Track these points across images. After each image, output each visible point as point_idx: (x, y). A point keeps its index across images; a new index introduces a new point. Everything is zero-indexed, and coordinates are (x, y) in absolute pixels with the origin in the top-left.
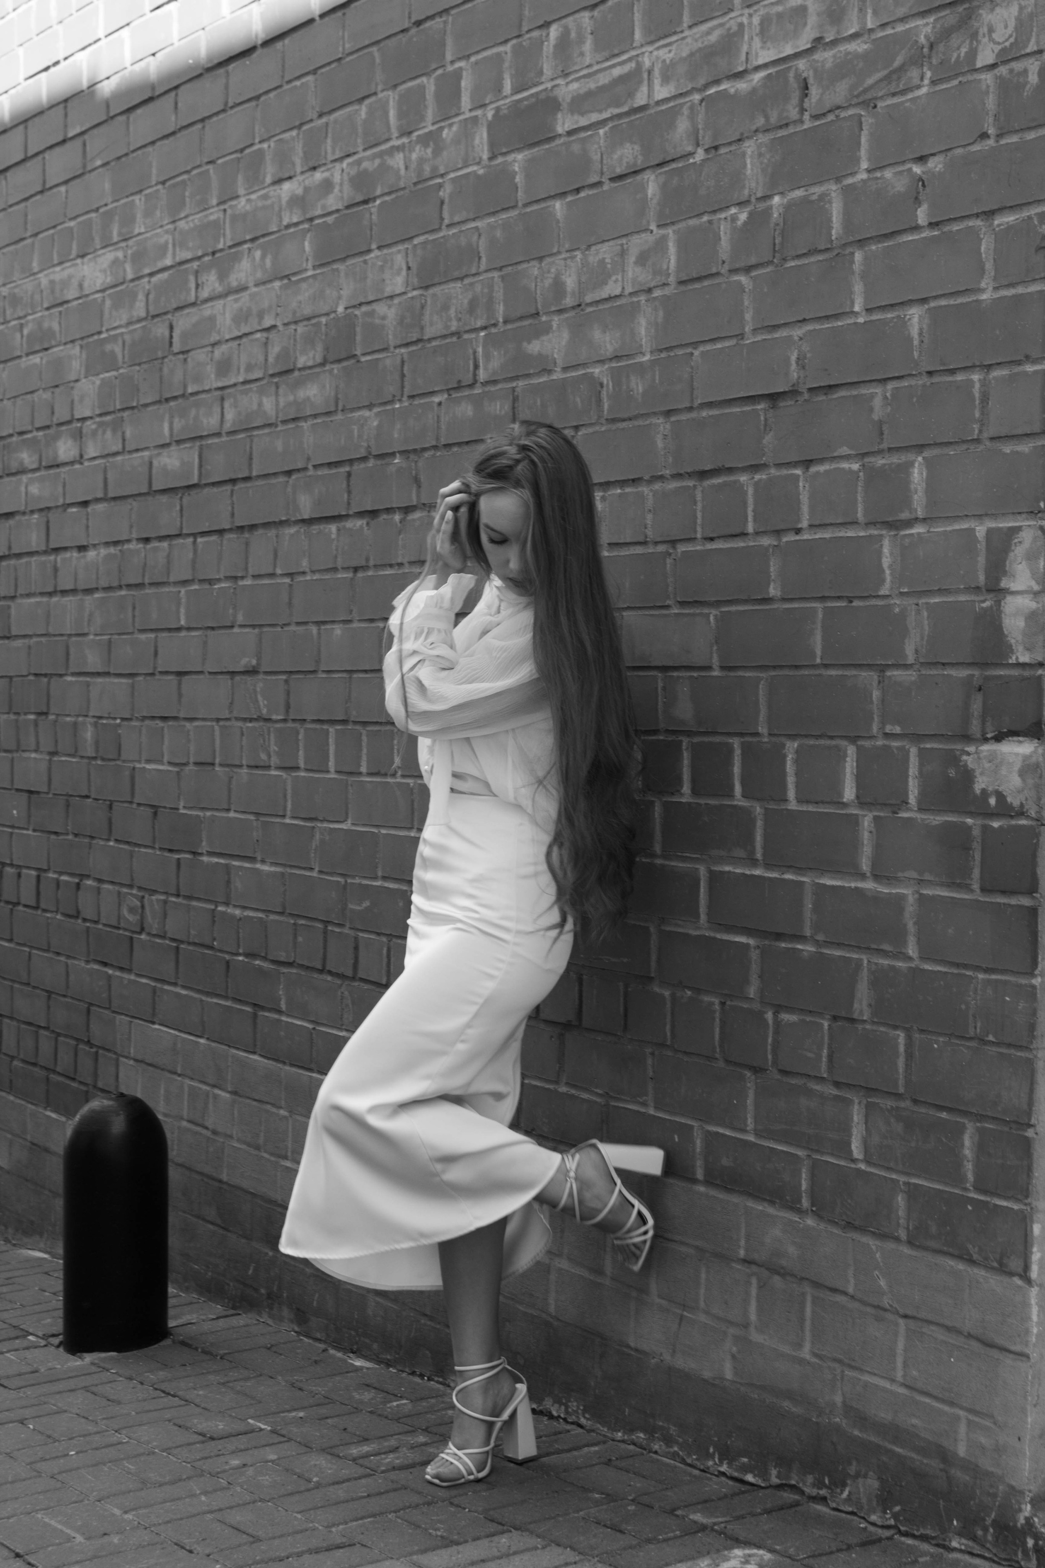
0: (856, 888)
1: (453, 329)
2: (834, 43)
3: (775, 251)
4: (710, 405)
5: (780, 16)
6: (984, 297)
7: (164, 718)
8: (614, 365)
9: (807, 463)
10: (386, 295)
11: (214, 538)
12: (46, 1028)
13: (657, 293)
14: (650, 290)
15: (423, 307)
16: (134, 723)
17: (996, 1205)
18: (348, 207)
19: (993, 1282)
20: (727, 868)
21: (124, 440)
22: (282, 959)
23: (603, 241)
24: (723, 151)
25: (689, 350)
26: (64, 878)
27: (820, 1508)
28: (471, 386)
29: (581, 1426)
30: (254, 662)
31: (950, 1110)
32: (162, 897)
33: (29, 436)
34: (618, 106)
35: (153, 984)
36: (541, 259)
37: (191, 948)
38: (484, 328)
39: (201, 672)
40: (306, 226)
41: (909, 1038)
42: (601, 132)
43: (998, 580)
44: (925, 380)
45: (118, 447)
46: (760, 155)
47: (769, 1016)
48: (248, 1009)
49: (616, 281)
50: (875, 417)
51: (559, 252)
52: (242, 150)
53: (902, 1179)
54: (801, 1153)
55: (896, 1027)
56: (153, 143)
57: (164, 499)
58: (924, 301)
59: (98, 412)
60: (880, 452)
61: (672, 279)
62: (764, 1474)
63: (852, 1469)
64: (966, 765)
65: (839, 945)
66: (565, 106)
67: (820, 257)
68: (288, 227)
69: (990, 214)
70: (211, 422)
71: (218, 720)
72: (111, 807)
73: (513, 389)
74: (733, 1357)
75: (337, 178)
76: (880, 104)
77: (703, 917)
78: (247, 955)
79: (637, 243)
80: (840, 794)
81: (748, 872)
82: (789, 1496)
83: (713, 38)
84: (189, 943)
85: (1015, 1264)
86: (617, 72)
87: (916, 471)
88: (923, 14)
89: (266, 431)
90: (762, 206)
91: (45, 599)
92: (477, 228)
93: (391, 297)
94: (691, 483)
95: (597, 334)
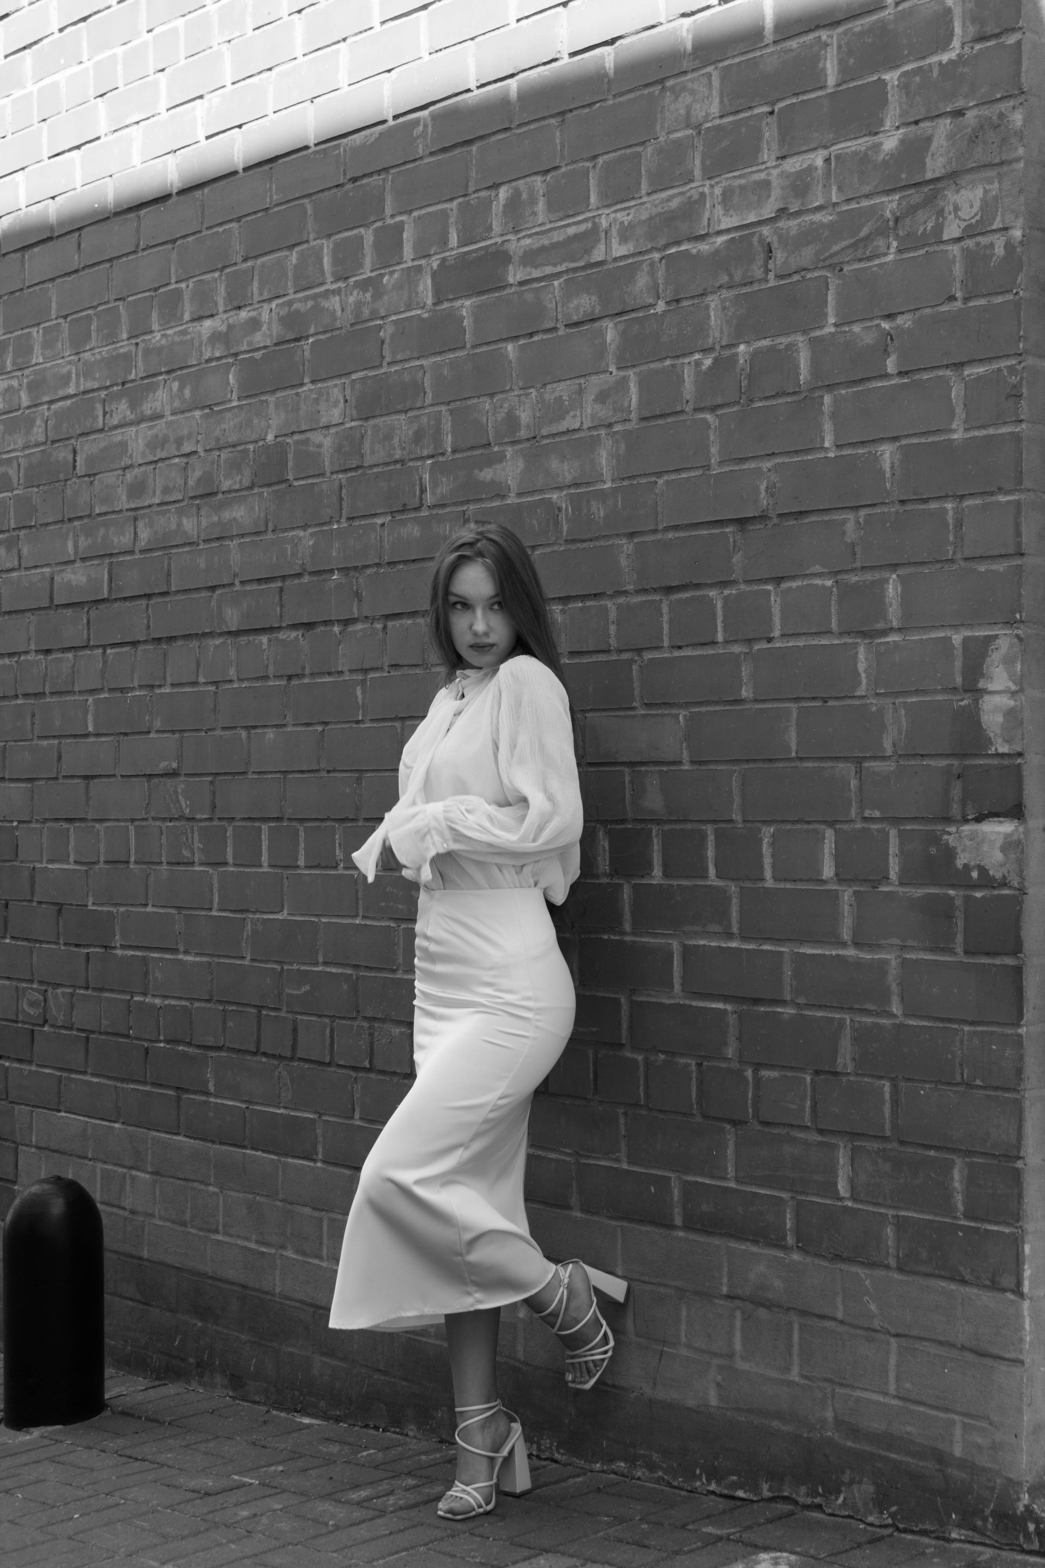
0: (838, 956)
1: (396, 457)
2: (798, 213)
3: (741, 393)
4: (676, 528)
5: (742, 187)
6: (956, 436)
7: (69, 820)
8: (573, 491)
9: (778, 580)
10: (321, 425)
11: (124, 649)
13: (617, 428)
14: (610, 425)
15: (362, 436)
16: (34, 825)
17: (986, 1231)
18: (279, 343)
19: (987, 1298)
20: (702, 943)
22: (210, 1044)
23: (560, 381)
24: (685, 303)
25: (653, 479)
27: (815, 1515)
28: (417, 509)
30: (174, 765)
31: (937, 1149)
32: (69, 990)
34: (572, 261)
35: (57, 1073)
36: (492, 395)
37: (103, 1037)
38: (431, 457)
40: (229, 360)
41: (895, 1086)
42: (556, 283)
43: (975, 682)
44: (898, 508)
45: (13, 564)
46: (724, 308)
47: (748, 1073)
48: (170, 1093)
49: (574, 416)
50: (848, 540)
51: (511, 390)
52: (154, 290)
53: (891, 1212)
54: (785, 1195)
55: (880, 1078)
56: (49, 281)
57: (67, 612)
58: (895, 439)
60: (853, 570)
61: (633, 416)
62: (755, 1490)
63: (846, 1477)
64: (947, 843)
65: (820, 1007)
66: (516, 259)
67: (789, 399)
68: (208, 361)
69: (960, 365)
70: (121, 541)
71: (133, 820)
72: (6, 906)
73: (464, 512)
74: (718, 1385)
75: (264, 317)
76: (847, 268)
77: (677, 987)
78: (168, 1042)
79: (596, 383)
80: (820, 872)
81: (724, 945)
82: (782, 1507)
83: (674, 203)
84: (100, 1033)
85: (1007, 1281)
86: (572, 231)
87: (891, 587)
88: (888, 192)
89: (187, 548)
90: (726, 353)
92: (421, 366)
93: (327, 427)
94: (657, 597)
95: (554, 464)
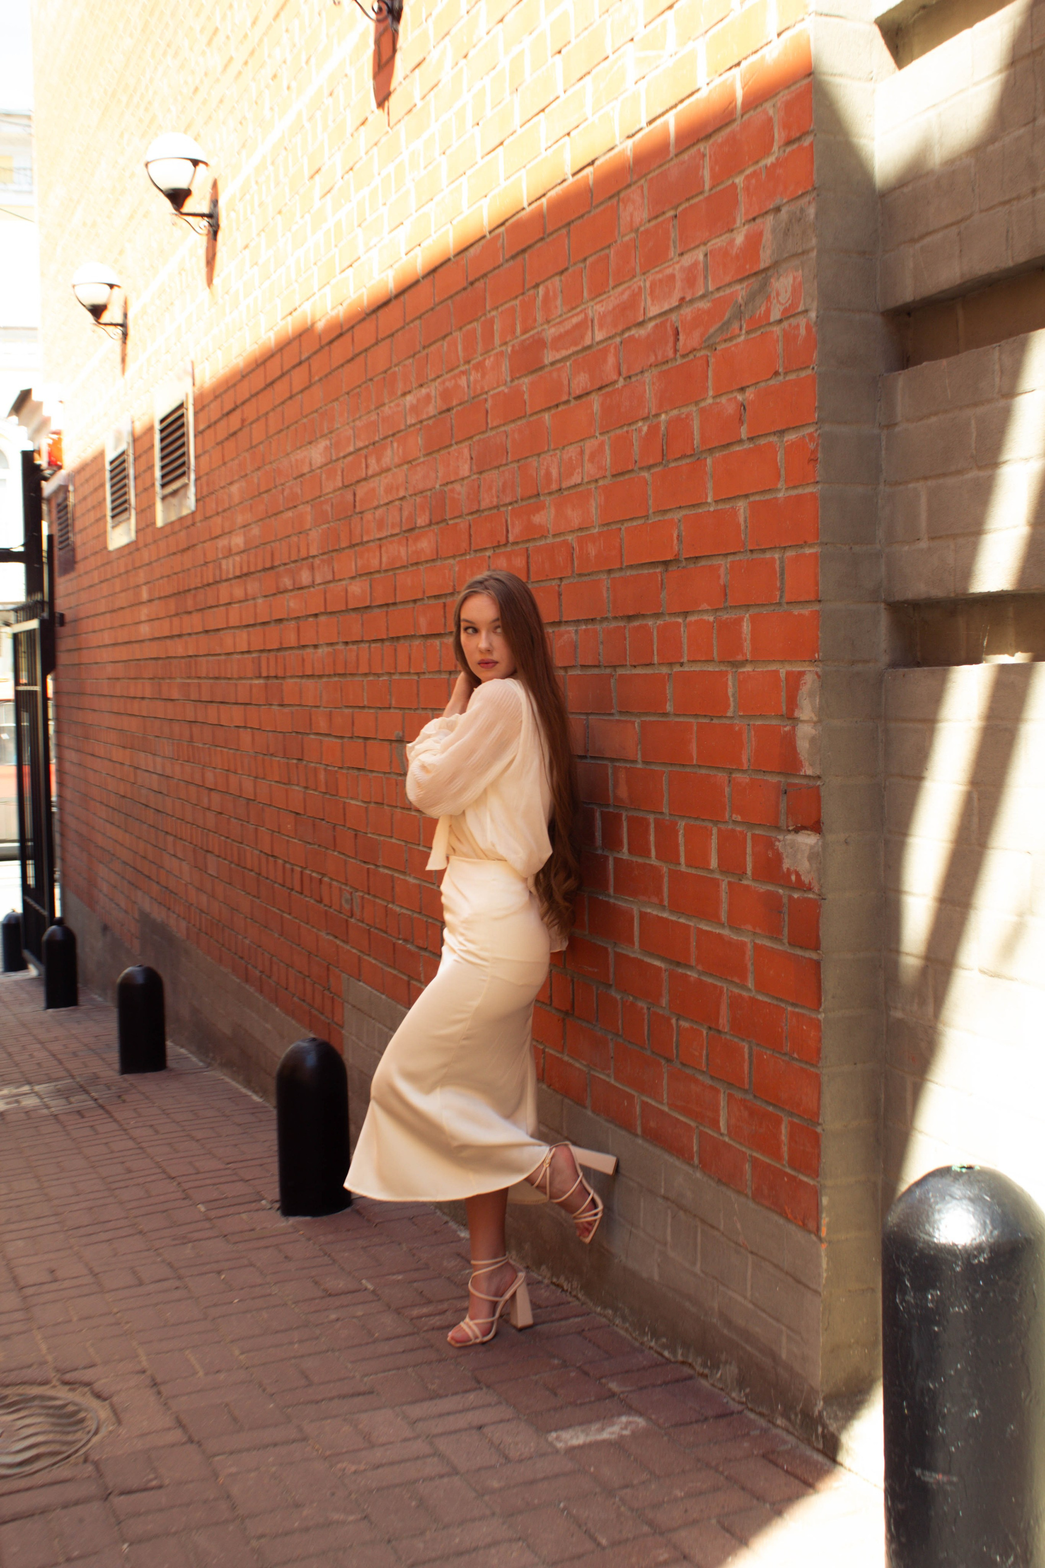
0: (719, 934)
1: (495, 503)
2: (692, 301)
3: (663, 455)
4: (631, 567)
5: (660, 281)
6: (780, 495)
7: (359, 769)
8: (579, 534)
9: (686, 614)
10: (460, 477)
11: (379, 645)
12: (309, 976)
13: (601, 483)
14: (596, 481)
15: (479, 487)
16: (344, 771)
17: (800, 1180)
18: (440, 413)
19: (799, 1235)
20: (649, 910)
21: (333, 572)
22: (421, 945)
23: (571, 444)
24: (633, 379)
25: (619, 526)
26: (314, 875)
27: (704, 1382)
28: (505, 545)
29: (578, 1299)
30: (401, 734)
31: (775, 1106)
32: (361, 894)
33: (288, 567)
34: (576, 345)
35: (359, 954)
36: (539, 455)
37: (376, 931)
38: (511, 504)
39: (375, 739)
40: (418, 426)
41: (750, 1048)
42: (568, 364)
43: (793, 711)
44: (749, 556)
45: (330, 578)
46: (653, 384)
47: (674, 1021)
48: (405, 978)
49: (578, 473)
50: (722, 582)
51: (548, 450)
52: (385, 372)
53: (748, 1152)
54: (693, 1124)
55: (743, 1040)
56: (342, 365)
57: (353, 615)
58: (746, 496)
59: (321, 552)
60: (725, 608)
61: (608, 474)
62: (674, 1352)
63: (723, 1357)
64: (778, 849)
65: (711, 975)
66: (548, 344)
67: (688, 461)
68: (410, 426)
69: (782, 432)
70: (375, 563)
71: (385, 773)
72: (334, 828)
73: (527, 549)
74: (659, 1265)
75: (433, 393)
76: (719, 348)
77: (637, 944)
78: (405, 940)
79: (590, 445)
80: (708, 863)
81: (660, 915)
82: (687, 1371)
83: (625, 296)
84: (376, 928)
85: (811, 1225)
86: (575, 320)
87: (745, 624)
88: (741, 281)
89: (403, 570)
90: (655, 421)
91: (298, 680)
92: (505, 432)
93: (463, 479)
94: (622, 624)
95: (569, 512)
